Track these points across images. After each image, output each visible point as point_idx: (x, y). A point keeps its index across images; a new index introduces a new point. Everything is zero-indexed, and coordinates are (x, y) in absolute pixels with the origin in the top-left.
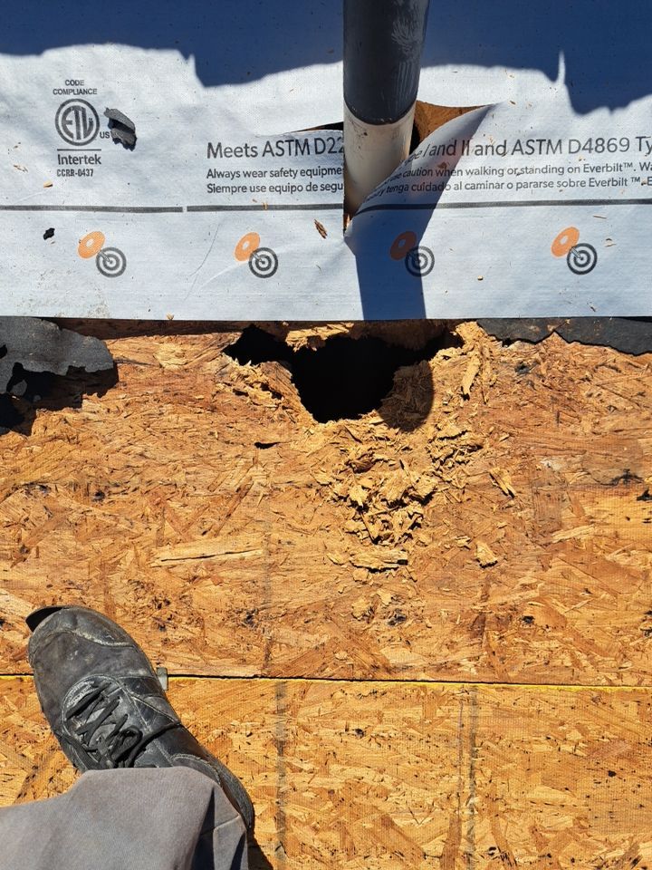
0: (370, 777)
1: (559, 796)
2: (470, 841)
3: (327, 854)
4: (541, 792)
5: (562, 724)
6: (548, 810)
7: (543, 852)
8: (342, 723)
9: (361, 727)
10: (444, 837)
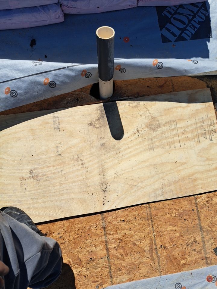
0: (128, 232)
1: (174, 228)
2: (155, 245)
3: (120, 256)
4: (170, 228)
5: (171, 209)
6: (172, 232)
7: (174, 244)
8: (118, 219)
9: (124, 219)
10: (149, 245)
